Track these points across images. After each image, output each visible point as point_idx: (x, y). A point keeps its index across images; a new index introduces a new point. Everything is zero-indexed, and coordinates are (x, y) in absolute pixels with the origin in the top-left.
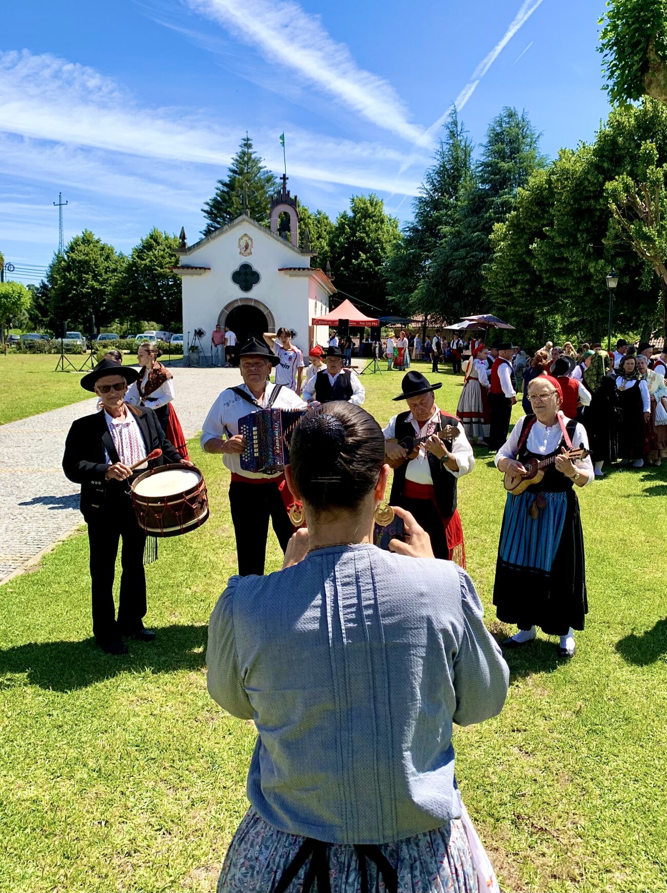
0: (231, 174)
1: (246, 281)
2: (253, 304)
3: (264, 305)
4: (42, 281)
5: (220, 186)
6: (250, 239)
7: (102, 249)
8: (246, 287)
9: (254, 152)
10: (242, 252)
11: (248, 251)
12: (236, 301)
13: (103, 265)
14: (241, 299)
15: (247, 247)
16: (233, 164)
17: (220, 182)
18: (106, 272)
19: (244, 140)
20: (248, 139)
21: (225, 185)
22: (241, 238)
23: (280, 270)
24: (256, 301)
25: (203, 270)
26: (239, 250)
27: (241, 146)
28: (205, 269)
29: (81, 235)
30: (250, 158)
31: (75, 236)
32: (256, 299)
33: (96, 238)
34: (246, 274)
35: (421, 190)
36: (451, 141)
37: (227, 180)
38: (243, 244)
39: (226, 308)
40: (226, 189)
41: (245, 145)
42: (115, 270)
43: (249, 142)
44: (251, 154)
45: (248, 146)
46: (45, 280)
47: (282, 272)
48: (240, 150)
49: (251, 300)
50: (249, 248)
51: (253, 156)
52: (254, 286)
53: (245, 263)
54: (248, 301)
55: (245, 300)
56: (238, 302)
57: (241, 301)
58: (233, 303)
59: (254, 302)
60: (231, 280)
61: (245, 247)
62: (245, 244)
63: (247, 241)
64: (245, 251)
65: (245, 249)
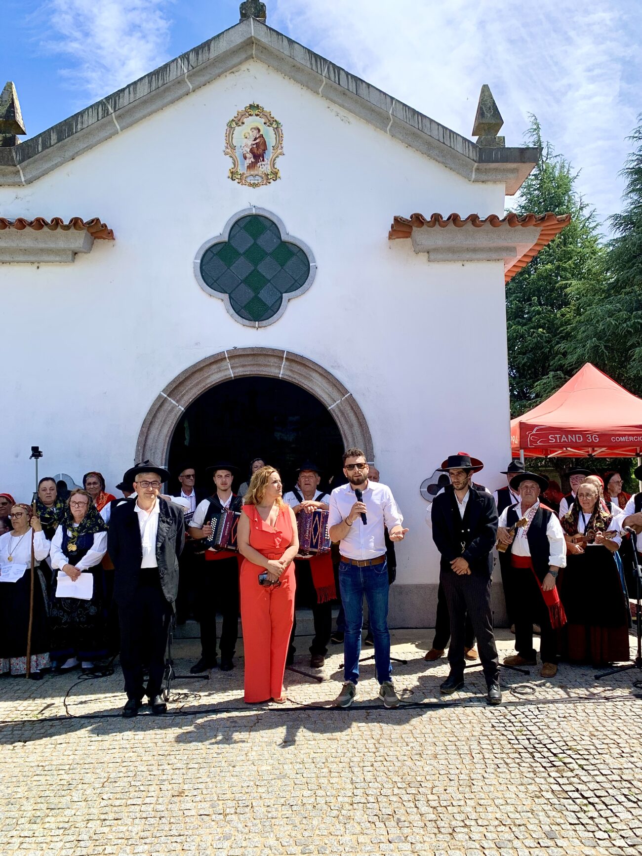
2: (282, 372)
3: (326, 375)
6: (271, 122)
8: (256, 306)
10: (242, 169)
11: (264, 167)
12: (217, 360)
14: (236, 355)
15: (258, 152)
22: (238, 121)
23: (392, 230)
24: (295, 360)
26: (228, 164)
32: (299, 350)
34: (255, 254)
38: (244, 139)
39: (175, 388)
49: (276, 354)
50: (269, 155)
52: (289, 300)
53: (254, 212)
54: (261, 360)
55: (250, 358)
56: (223, 364)
57: (237, 360)
58: (201, 369)
59: (287, 363)
60: (195, 276)
61: (252, 151)
62: (250, 142)
63: (259, 130)
64: (252, 166)
65: (253, 160)
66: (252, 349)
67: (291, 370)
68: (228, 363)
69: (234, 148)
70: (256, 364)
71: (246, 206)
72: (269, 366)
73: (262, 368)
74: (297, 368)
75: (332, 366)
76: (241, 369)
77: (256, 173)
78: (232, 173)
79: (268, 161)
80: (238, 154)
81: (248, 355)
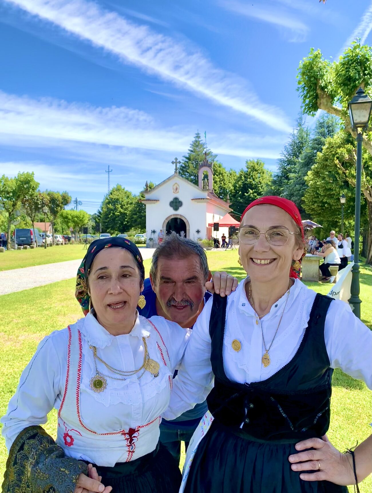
0: (190, 152)
1: (176, 206)
3: (184, 217)
4: (98, 210)
5: (184, 159)
6: (178, 185)
7: (126, 193)
8: (176, 209)
9: (202, 140)
10: (175, 191)
11: (177, 191)
13: (126, 200)
14: (174, 215)
15: (177, 189)
16: (190, 147)
17: (184, 157)
18: (127, 205)
19: (196, 134)
20: (198, 134)
21: (186, 158)
22: (174, 185)
23: (192, 200)
24: (180, 215)
25: (155, 201)
27: (194, 138)
28: (156, 200)
29: (115, 186)
30: (199, 144)
31: (113, 187)
32: (181, 214)
33: (123, 187)
34: (176, 202)
35: (281, 155)
36: (299, 128)
37: (187, 156)
38: (175, 188)
39: (167, 219)
40: (187, 160)
41: (197, 137)
42: (131, 203)
43: (199, 135)
44: (200, 141)
45: (199, 137)
46: (100, 209)
47: (193, 201)
48: (194, 139)
49: (178, 215)
51: (201, 142)
52: (180, 208)
53: (176, 197)
56: (172, 216)
58: (170, 217)
60: (169, 205)
64: (176, 191)
66: (176, 214)
67: (180, 217)
70: (176, 216)
76: (174, 217)
79: (178, 190)
80: (174, 189)
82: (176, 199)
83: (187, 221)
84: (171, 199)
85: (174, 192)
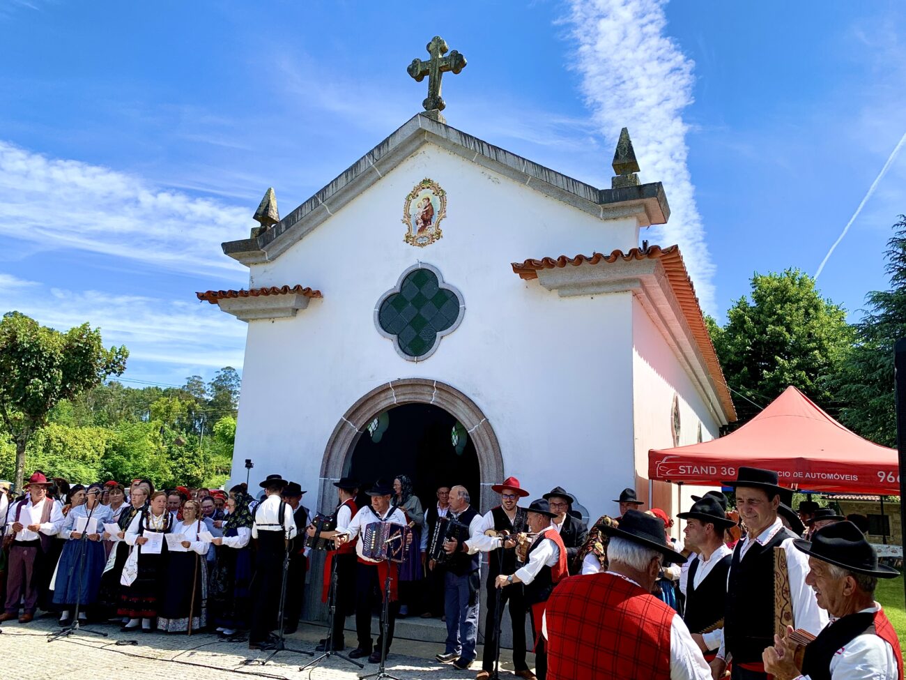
1: (419, 324)
2: (433, 399)
3: (468, 401)
6: (440, 193)
8: (416, 343)
10: (414, 233)
11: (431, 229)
12: (384, 389)
14: (399, 385)
15: (427, 219)
22: (414, 195)
23: (518, 271)
24: (443, 388)
25: (291, 301)
26: (404, 229)
28: (309, 294)
32: (445, 380)
34: (419, 301)
38: (417, 209)
39: (352, 413)
49: (428, 384)
50: (435, 219)
52: (442, 337)
53: (420, 267)
54: (418, 389)
55: (410, 388)
56: (389, 392)
57: (400, 389)
58: (373, 397)
59: (438, 392)
60: (375, 322)
61: (422, 218)
62: (422, 210)
63: (429, 199)
64: (421, 230)
65: (422, 224)
66: (410, 380)
67: (440, 398)
68: (393, 392)
69: (409, 216)
70: (415, 393)
71: (416, 262)
72: (424, 394)
73: (418, 396)
74: (445, 395)
75: (473, 394)
76: (403, 397)
77: (424, 234)
78: (407, 237)
79: (433, 225)
80: (412, 221)
81: (408, 385)
82: (421, 279)
83: (488, 426)
84: (390, 282)
85: (408, 238)
